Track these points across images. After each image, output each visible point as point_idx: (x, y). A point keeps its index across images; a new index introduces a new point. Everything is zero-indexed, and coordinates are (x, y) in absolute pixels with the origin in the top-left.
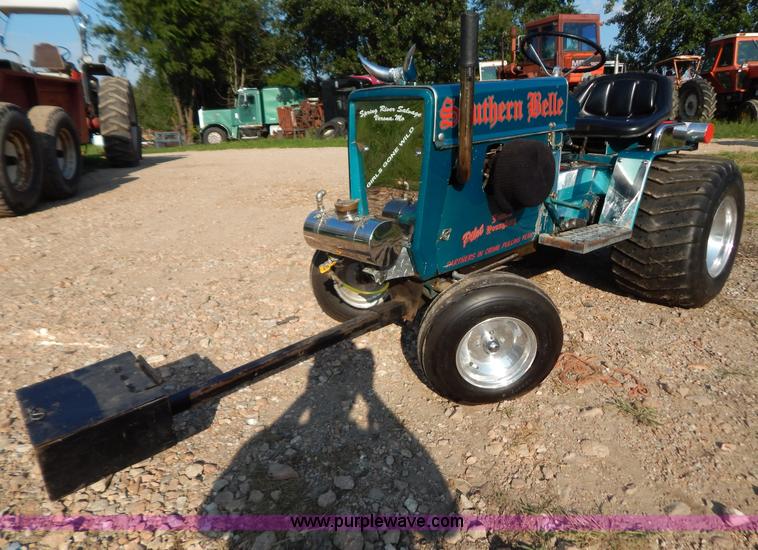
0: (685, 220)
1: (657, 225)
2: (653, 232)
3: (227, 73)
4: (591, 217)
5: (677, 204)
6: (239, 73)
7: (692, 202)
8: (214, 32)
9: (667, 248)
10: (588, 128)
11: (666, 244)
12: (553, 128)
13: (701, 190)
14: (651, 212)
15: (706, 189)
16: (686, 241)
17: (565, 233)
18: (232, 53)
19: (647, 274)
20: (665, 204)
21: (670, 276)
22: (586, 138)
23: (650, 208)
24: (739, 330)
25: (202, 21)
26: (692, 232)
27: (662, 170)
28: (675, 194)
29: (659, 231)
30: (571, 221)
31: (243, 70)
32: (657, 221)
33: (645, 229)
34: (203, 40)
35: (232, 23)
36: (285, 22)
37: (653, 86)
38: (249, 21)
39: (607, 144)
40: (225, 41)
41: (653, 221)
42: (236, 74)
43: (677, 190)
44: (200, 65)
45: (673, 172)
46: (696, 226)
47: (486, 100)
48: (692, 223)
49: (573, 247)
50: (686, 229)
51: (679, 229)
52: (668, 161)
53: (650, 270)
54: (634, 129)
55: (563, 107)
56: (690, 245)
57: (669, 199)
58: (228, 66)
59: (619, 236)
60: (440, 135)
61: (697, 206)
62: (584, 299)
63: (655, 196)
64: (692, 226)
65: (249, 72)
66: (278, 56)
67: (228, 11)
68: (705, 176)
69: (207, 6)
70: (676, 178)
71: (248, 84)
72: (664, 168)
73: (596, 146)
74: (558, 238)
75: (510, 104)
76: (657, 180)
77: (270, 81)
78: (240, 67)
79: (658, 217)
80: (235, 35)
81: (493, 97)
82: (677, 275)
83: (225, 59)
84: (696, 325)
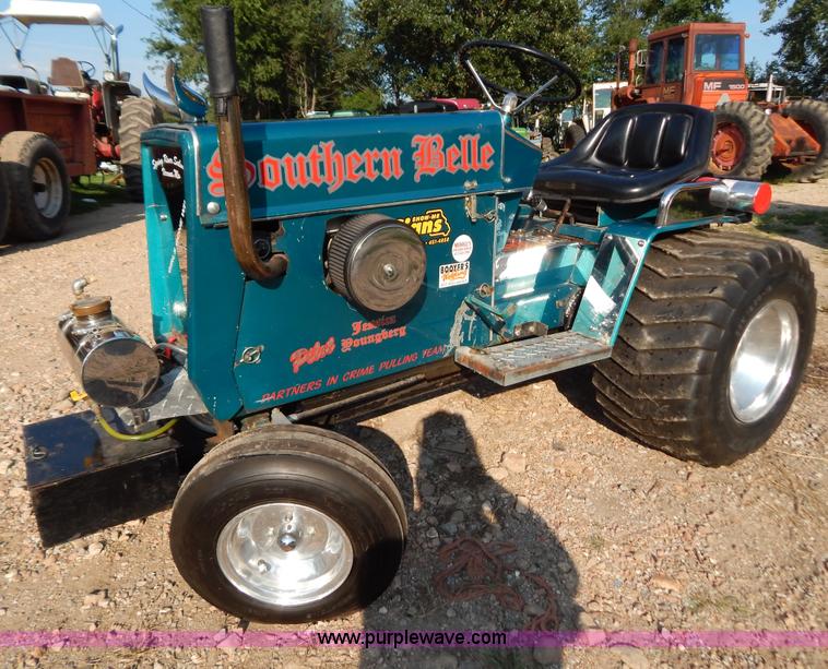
0: (690, 339)
1: (649, 339)
2: (645, 351)
3: (295, 94)
4: (566, 319)
5: (680, 312)
6: (310, 94)
7: (702, 310)
8: (284, 45)
9: (662, 377)
10: (573, 187)
11: (660, 373)
12: (472, 190)
13: (718, 292)
14: (642, 321)
15: (727, 290)
16: (687, 370)
17: (493, 349)
18: (301, 70)
19: (638, 412)
20: (664, 309)
21: (666, 419)
22: (569, 201)
23: (641, 314)
24: (770, 514)
25: (270, 32)
26: (699, 356)
27: (671, 254)
28: (680, 295)
29: (652, 352)
30: (525, 326)
31: (315, 91)
32: (649, 334)
33: (633, 345)
34: (268, 54)
35: (301, 35)
36: (361, 34)
37: (687, 124)
38: (323, 33)
39: (599, 210)
40: (295, 57)
41: (645, 332)
42: (306, 95)
43: (686, 288)
44: (266, 84)
45: (685, 259)
46: (707, 348)
47: (315, 147)
48: (697, 344)
49: (492, 373)
50: (690, 352)
51: (679, 351)
52: (685, 241)
53: (642, 407)
54: (636, 190)
55: (495, 157)
56: (695, 378)
57: (670, 302)
58: (298, 86)
59: (585, 356)
60: (211, 206)
61: (707, 318)
62: (560, 435)
63: (651, 296)
64: (697, 348)
65: (320, 93)
66: (350, 73)
67: (297, 19)
68: (730, 269)
69: (275, 15)
70: (685, 270)
71: (319, 107)
72: (675, 252)
73: (585, 212)
74: (479, 358)
75: (372, 155)
76: (660, 270)
77: (345, 104)
78: (311, 86)
79: (653, 329)
80: (306, 48)
81: (332, 143)
82: (676, 420)
83: (294, 77)
84: (704, 499)
